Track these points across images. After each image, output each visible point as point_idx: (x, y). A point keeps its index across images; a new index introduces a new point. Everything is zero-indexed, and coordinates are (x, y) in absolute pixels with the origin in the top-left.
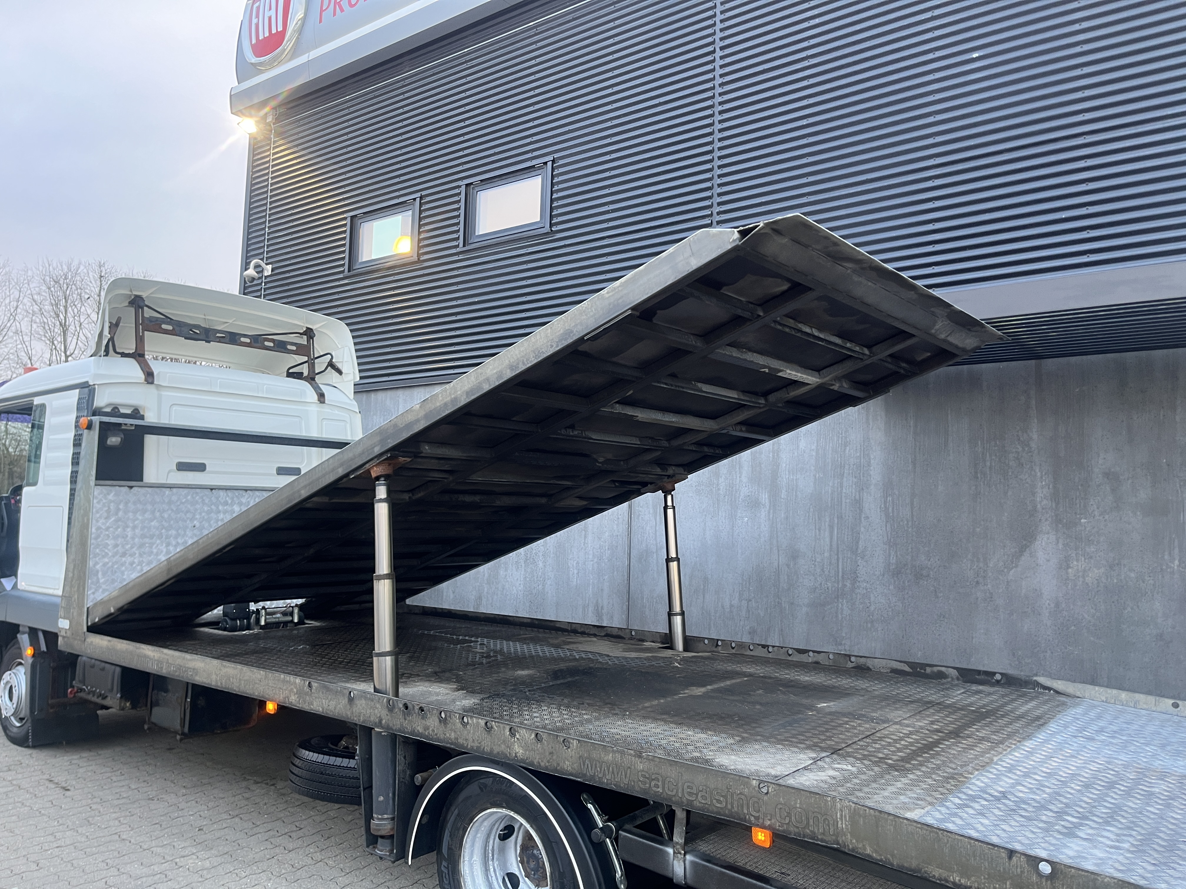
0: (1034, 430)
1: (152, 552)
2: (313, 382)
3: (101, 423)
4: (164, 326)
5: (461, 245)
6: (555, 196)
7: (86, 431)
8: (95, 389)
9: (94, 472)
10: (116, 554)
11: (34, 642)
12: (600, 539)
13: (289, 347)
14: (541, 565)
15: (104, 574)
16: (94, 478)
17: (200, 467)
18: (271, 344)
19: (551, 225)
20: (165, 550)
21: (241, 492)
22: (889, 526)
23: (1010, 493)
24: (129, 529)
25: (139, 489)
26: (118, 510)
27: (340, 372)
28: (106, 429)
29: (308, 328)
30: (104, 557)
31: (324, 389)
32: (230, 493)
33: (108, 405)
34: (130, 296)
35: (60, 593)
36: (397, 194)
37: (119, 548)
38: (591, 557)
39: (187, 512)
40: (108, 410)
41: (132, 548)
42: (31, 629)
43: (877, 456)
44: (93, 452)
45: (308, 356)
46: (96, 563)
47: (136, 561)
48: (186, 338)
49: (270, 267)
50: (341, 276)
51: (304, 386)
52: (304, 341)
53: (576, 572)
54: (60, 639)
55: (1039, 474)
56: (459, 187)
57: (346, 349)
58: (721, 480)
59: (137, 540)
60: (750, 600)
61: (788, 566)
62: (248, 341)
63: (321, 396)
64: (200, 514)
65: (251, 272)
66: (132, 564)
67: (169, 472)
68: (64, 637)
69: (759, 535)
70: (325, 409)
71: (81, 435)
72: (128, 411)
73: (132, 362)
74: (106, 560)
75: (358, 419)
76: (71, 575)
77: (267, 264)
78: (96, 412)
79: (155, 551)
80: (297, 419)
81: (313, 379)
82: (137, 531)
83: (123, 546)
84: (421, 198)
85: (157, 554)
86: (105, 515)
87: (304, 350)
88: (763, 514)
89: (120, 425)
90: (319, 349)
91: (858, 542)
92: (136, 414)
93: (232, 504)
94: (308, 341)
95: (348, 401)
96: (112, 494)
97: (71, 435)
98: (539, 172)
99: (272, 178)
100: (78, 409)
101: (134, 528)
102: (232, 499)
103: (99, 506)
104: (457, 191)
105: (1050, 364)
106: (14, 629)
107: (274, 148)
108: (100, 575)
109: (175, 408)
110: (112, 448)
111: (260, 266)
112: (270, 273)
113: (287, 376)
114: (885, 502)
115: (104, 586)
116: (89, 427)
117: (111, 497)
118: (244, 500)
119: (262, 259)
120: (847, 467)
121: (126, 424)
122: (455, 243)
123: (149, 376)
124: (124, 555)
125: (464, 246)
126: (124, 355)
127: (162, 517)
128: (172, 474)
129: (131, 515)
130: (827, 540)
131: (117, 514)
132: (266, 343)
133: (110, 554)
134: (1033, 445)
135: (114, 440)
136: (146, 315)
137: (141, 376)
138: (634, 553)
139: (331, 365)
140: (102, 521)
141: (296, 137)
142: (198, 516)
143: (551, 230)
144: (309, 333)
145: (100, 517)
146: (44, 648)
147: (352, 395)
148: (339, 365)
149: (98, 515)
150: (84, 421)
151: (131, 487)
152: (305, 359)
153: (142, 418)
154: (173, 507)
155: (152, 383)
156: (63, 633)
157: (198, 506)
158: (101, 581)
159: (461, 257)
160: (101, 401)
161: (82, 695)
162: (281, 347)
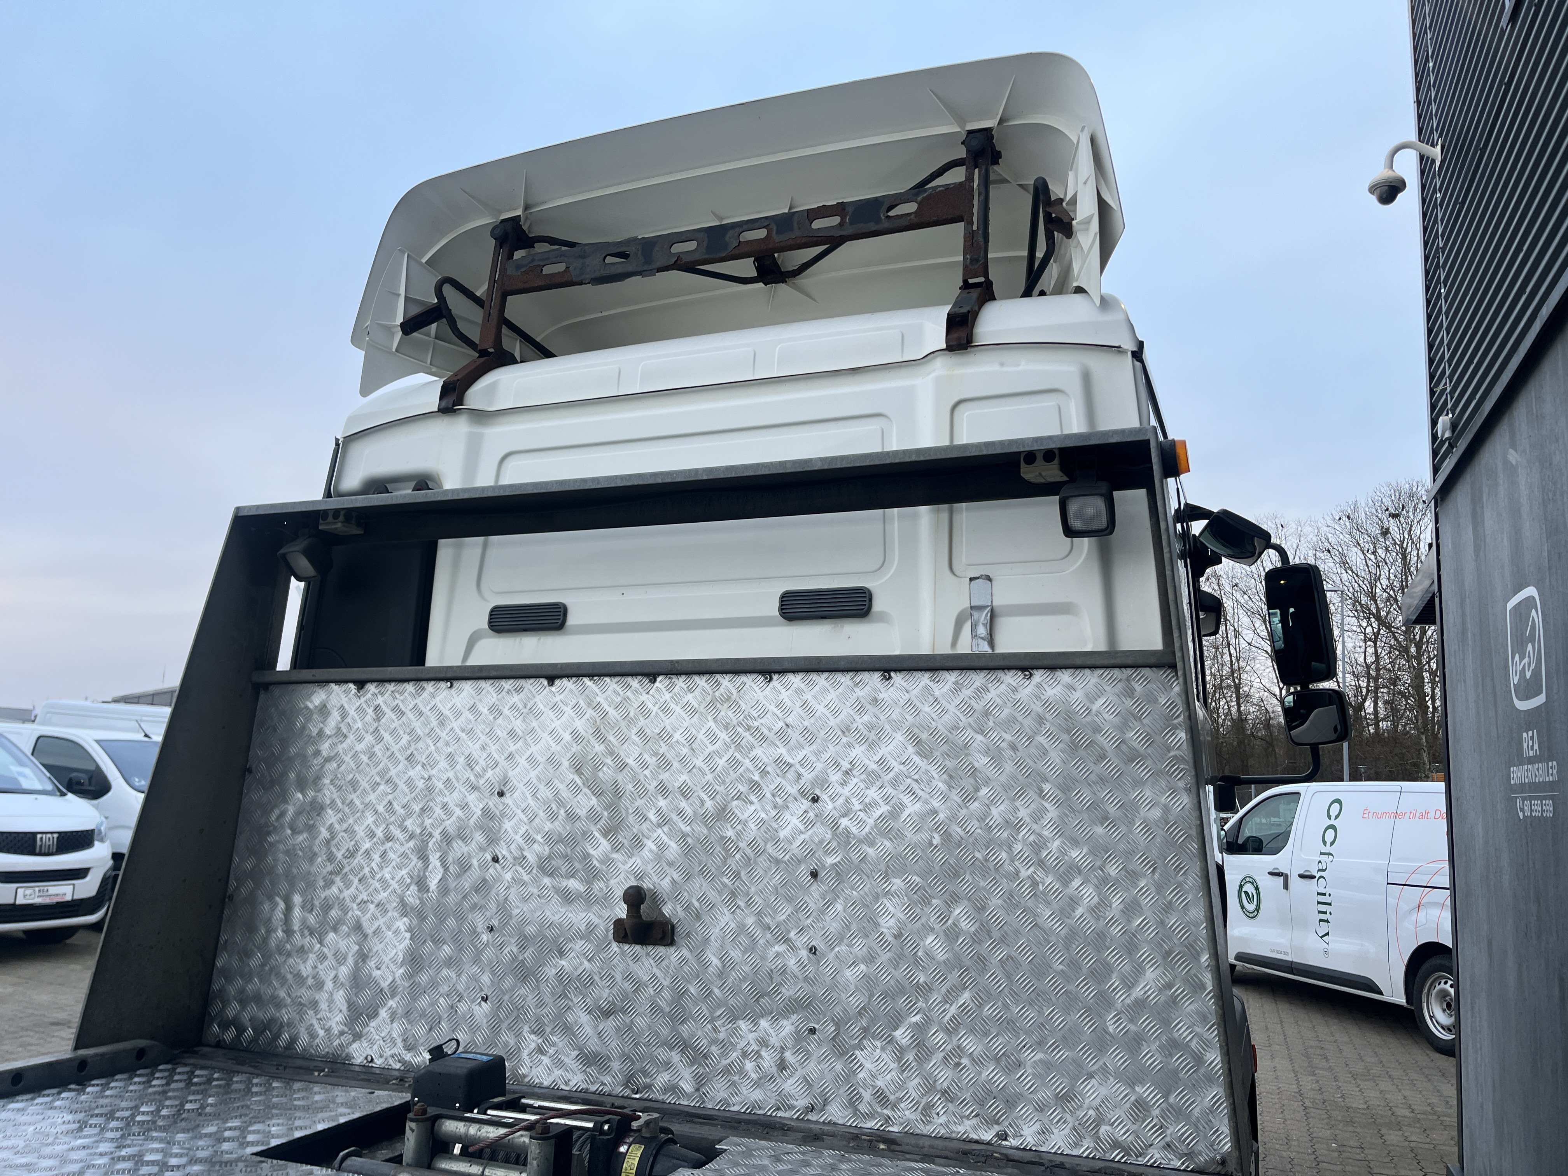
4: (547, 269)
8: (344, 449)
13: (899, 212)
17: (550, 618)
18: (835, 221)
27: (1071, 229)
33: (366, 484)
62: (761, 233)
63: (967, 338)
67: (474, 636)
70: (973, 366)
80: (876, 425)
109: (512, 463)
128: (477, 641)
132: (819, 224)
137: (435, 398)
151: (361, 684)
155: (455, 408)
160: (352, 476)
162: (865, 218)
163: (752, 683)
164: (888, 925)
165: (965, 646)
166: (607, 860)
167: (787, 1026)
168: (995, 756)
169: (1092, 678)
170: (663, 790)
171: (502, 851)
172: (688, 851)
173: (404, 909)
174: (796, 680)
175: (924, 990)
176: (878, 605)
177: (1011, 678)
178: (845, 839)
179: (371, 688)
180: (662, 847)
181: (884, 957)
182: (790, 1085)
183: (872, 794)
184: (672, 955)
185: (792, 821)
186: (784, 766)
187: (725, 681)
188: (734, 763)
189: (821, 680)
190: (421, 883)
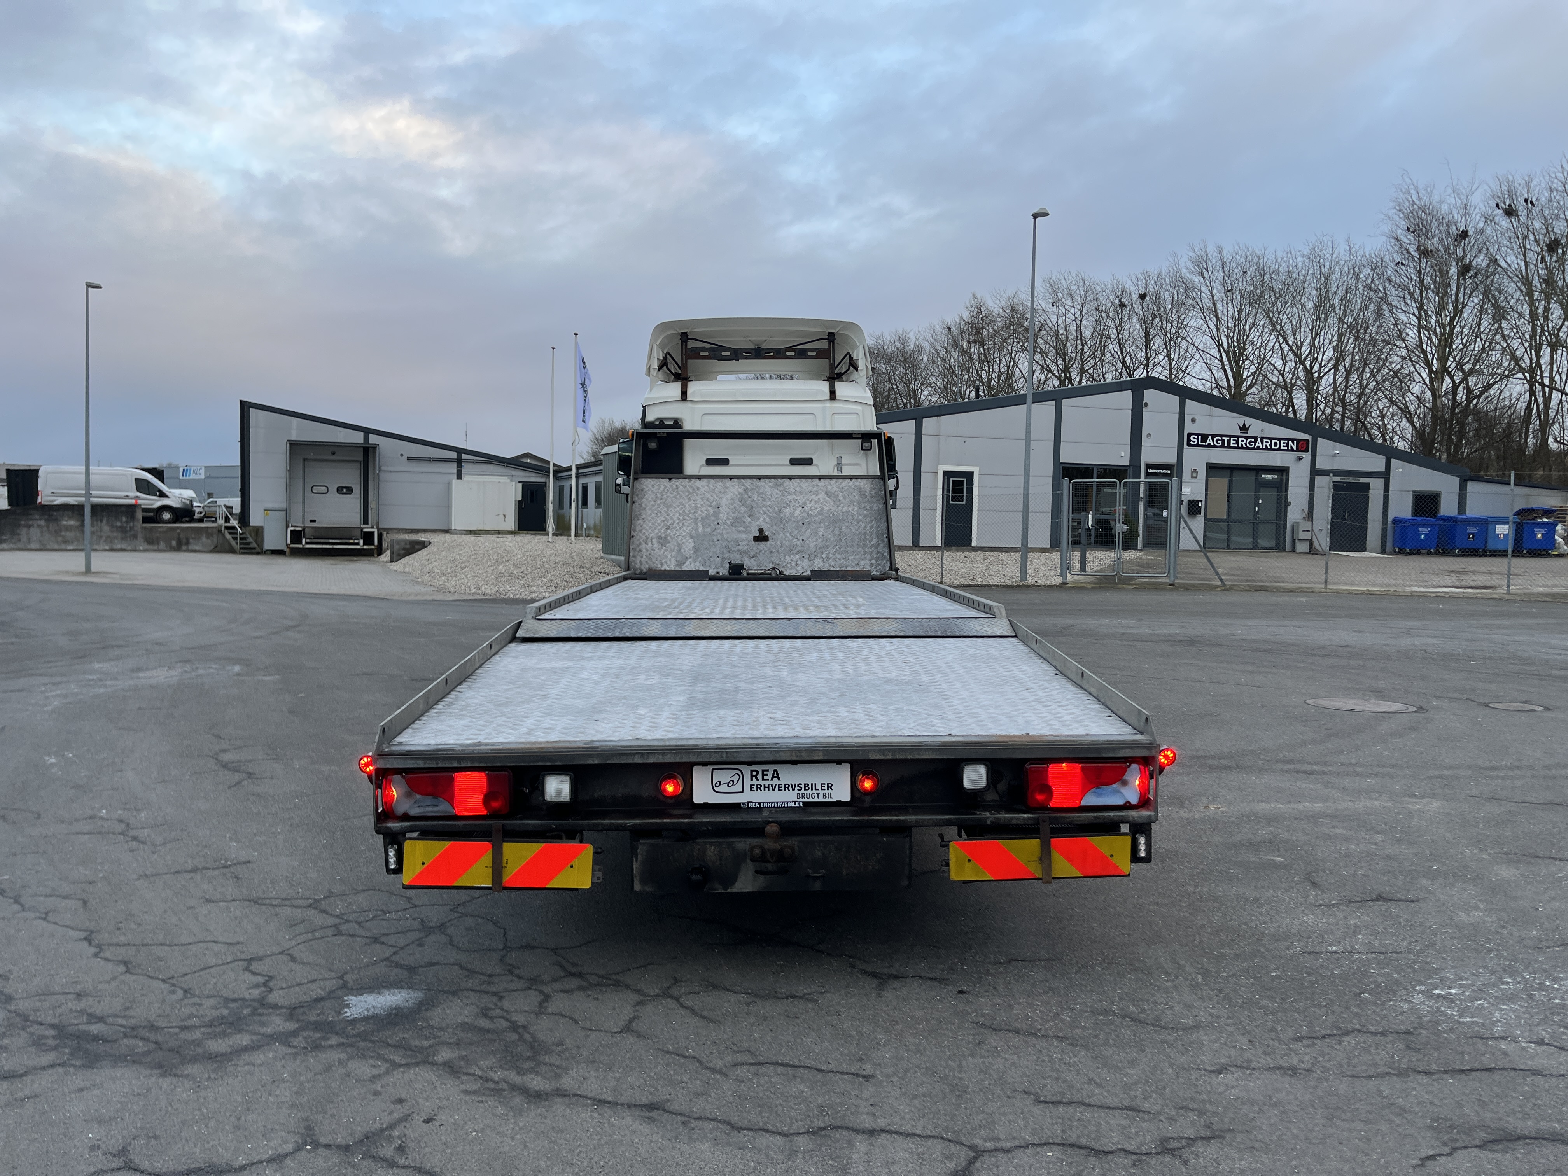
163: (787, 481)
164: (820, 534)
165: (836, 473)
166: (750, 523)
167: (798, 556)
168: (845, 498)
169: (865, 481)
170: (764, 506)
171: (720, 521)
172: (772, 520)
173: (692, 537)
174: (798, 480)
175: (828, 546)
176: (814, 462)
177: (848, 480)
178: (809, 515)
179: (674, 480)
180: (765, 519)
181: (820, 540)
182: (799, 568)
183: (817, 506)
184: (768, 543)
185: (798, 512)
186: (795, 500)
187: (780, 480)
188: (782, 500)
189: (804, 480)
190: (697, 530)
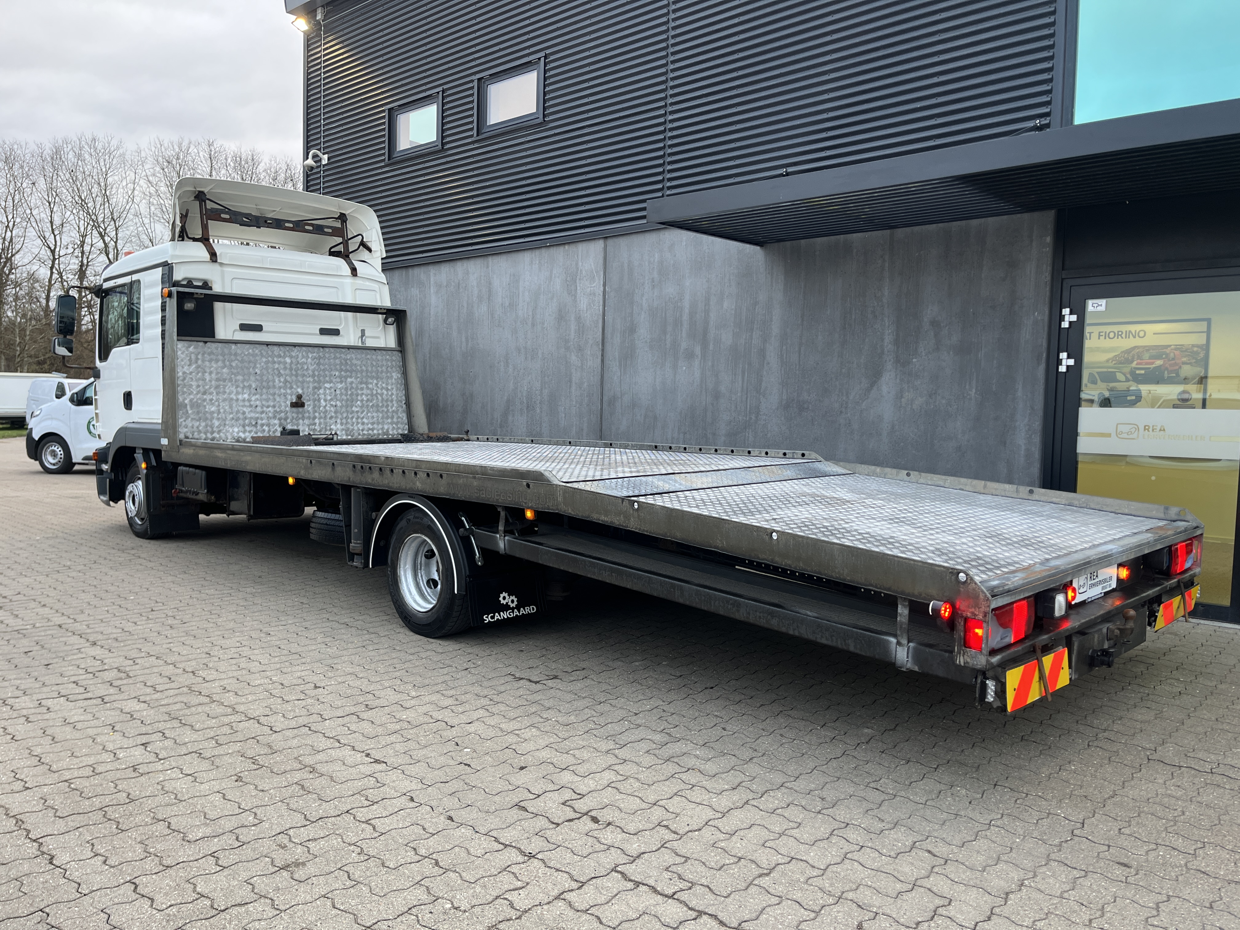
0: (886, 288)
1: (225, 392)
2: (347, 259)
3: (178, 292)
4: (223, 216)
5: (475, 135)
6: (547, 89)
7: (168, 299)
8: (173, 267)
9: (175, 330)
10: (198, 393)
11: (147, 460)
12: (580, 388)
13: (326, 230)
14: (538, 411)
15: (192, 407)
16: (175, 334)
17: (258, 328)
18: (311, 228)
19: (544, 116)
20: (235, 391)
21: (291, 347)
22: (783, 369)
23: (867, 340)
24: (207, 374)
25: (212, 344)
26: (197, 359)
27: (370, 250)
28: (182, 297)
29: (341, 214)
30: (190, 394)
31: (357, 264)
32: (282, 348)
33: (184, 279)
34: (195, 191)
35: (160, 421)
36: (424, 88)
37: (201, 387)
38: (574, 403)
39: (250, 362)
40: (185, 283)
41: (210, 388)
42: (144, 449)
43: (777, 313)
44: (174, 315)
45: (343, 237)
46: (185, 399)
47: (214, 398)
48: (241, 225)
49: (326, 157)
50: (383, 164)
51: (340, 262)
52: (338, 225)
53: (563, 415)
54: (163, 453)
55: (887, 324)
56: (472, 81)
57: (374, 230)
58: (668, 336)
59: (213, 382)
60: (686, 433)
61: (712, 404)
62: (291, 225)
63: (354, 271)
64: (260, 364)
65: (310, 162)
66: (211, 400)
67: (234, 332)
68: (165, 451)
69: (693, 381)
70: (358, 281)
71: (166, 302)
72: (200, 284)
73: (200, 244)
74: (192, 397)
75: (386, 289)
76: (166, 406)
77: (324, 154)
78: (176, 284)
79: (228, 391)
80: (335, 290)
81: (348, 256)
82: (213, 376)
83: (203, 387)
84: (443, 91)
85: (230, 394)
86: (188, 363)
87: (339, 232)
88: (697, 362)
89: (192, 294)
90: (352, 230)
91: (761, 384)
92: (206, 285)
93: (284, 357)
94: (342, 224)
95: (377, 274)
96: (192, 347)
97: (159, 303)
98: (535, 67)
99: (324, 73)
100: (163, 282)
101: (211, 373)
102: (284, 353)
103: (183, 356)
104: (470, 85)
105: (900, 233)
106: (133, 450)
107: (325, 44)
108: (188, 407)
109: (235, 281)
110: (188, 312)
111: (317, 156)
112: (326, 162)
113: (330, 255)
114: (781, 351)
115: (192, 416)
116: (170, 295)
117: (191, 349)
118: (293, 354)
119: (319, 150)
120: (756, 322)
121: (197, 293)
122: (470, 133)
123: (213, 256)
124: (204, 393)
125: (478, 135)
126: (195, 240)
127: (231, 366)
128: (236, 333)
129: (207, 363)
130: (740, 382)
131: (197, 362)
132: (307, 227)
133: (195, 392)
134: (885, 300)
135: (189, 306)
136: (208, 207)
137: (206, 256)
138: (605, 398)
139: (363, 244)
140: (186, 367)
141: (341, 33)
142: (258, 366)
143: (544, 121)
144: (343, 218)
145: (185, 364)
146: (154, 463)
147: (380, 269)
148: (369, 244)
149: (183, 363)
150: (166, 290)
151: (206, 342)
152: (340, 240)
153: (211, 288)
154: (238, 358)
155: (216, 261)
156: (164, 448)
157: (257, 358)
158: (190, 412)
159: (476, 145)
160: (178, 276)
161: (181, 494)
162: (319, 230)
163: (320, 349)
165: (361, 345)
167: (331, 421)
169: (386, 353)
174: (328, 349)
175: (357, 412)
176: (341, 333)
178: (341, 383)
179: (209, 344)
181: (350, 406)
184: (305, 409)
187: (312, 349)
189: (334, 349)
